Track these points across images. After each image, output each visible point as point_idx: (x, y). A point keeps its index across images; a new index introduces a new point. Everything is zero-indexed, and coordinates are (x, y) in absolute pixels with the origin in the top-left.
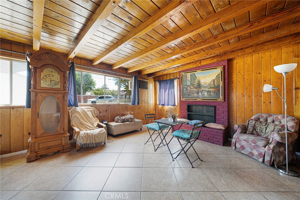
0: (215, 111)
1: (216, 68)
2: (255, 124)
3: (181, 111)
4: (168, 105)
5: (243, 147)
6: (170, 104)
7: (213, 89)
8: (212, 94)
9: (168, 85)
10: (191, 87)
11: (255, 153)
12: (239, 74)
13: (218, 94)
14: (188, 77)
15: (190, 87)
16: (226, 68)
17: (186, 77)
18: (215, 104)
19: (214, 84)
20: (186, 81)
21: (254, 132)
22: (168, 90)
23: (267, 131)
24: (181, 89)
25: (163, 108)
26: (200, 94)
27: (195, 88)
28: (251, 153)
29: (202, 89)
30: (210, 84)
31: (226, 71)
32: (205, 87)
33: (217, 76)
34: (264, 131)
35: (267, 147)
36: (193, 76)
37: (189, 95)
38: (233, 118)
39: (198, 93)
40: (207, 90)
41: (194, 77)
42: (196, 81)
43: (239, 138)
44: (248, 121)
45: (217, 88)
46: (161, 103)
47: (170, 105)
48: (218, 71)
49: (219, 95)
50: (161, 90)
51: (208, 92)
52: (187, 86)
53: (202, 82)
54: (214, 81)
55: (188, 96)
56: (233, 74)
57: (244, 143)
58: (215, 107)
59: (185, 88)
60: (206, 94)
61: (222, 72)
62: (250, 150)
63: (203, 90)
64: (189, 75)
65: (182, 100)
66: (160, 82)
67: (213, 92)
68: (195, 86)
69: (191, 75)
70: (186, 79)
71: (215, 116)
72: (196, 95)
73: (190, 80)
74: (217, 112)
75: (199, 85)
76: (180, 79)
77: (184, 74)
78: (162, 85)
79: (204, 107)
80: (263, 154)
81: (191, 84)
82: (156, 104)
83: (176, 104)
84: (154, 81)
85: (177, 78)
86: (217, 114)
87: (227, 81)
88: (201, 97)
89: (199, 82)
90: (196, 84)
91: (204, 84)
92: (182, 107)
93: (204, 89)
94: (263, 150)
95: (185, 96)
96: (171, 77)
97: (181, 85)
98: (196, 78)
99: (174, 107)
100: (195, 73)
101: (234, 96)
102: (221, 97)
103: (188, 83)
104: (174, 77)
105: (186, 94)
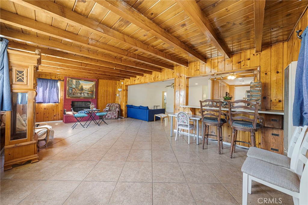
1: (93, 81)
2: (109, 108)
3: (66, 107)
4: (49, 102)
5: (108, 117)
7: (90, 92)
8: (90, 95)
9: (49, 84)
10: (76, 89)
11: (113, 116)
12: (101, 86)
13: (93, 95)
14: (74, 82)
16: (97, 82)
17: (72, 81)
19: (91, 90)
20: (72, 85)
22: (48, 89)
24: (67, 89)
25: (39, 106)
26: (82, 94)
27: (80, 90)
28: (112, 117)
29: (84, 91)
30: (88, 89)
31: (97, 84)
32: (86, 90)
33: (92, 86)
34: (112, 109)
35: (116, 113)
36: (78, 82)
37: (74, 94)
38: (98, 107)
39: (81, 94)
40: (87, 92)
41: (78, 84)
42: (80, 86)
45: (92, 92)
47: (51, 102)
48: (93, 83)
51: (87, 93)
52: (72, 88)
53: (84, 87)
54: (91, 88)
55: (72, 96)
56: (99, 86)
57: (109, 115)
59: (71, 89)
60: (86, 95)
61: (95, 84)
62: (111, 116)
64: (74, 81)
65: (67, 98)
68: (79, 89)
69: (76, 81)
70: (72, 82)
72: (79, 95)
73: (75, 84)
75: (82, 89)
76: (66, 82)
77: (70, 79)
78: (39, 83)
79: (83, 103)
81: (76, 87)
83: (59, 101)
85: (60, 80)
87: (97, 89)
88: (83, 96)
89: (82, 87)
90: (80, 87)
92: (66, 104)
93: (85, 92)
94: (115, 115)
95: (70, 96)
96: (53, 78)
97: (67, 87)
98: (80, 84)
99: (56, 105)
100: (80, 81)
101: (99, 96)
102: (94, 97)
103: (74, 86)
104: (57, 79)
105: (71, 94)
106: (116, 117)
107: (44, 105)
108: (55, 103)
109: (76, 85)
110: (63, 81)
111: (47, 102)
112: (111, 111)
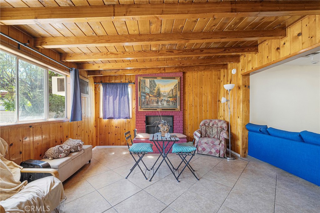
0: (173, 120)
1: (175, 78)
2: (206, 129)
3: (138, 124)
4: (119, 118)
5: (204, 149)
6: (121, 116)
7: (172, 99)
8: (171, 103)
9: (119, 90)
10: (151, 95)
11: (213, 151)
12: (190, 86)
13: (176, 103)
14: (147, 83)
15: (149, 95)
16: (182, 79)
17: (145, 82)
18: (173, 114)
19: (172, 94)
20: (145, 88)
21: (207, 135)
22: (118, 97)
23: (213, 133)
24: (139, 96)
25: (109, 122)
26: (160, 104)
27: (155, 96)
28: (211, 152)
29: (162, 98)
30: (169, 94)
31: (182, 82)
32: (164, 96)
33: (175, 86)
34: (211, 133)
35: (221, 144)
36: (152, 82)
37: (147, 104)
38: (186, 126)
39: (157, 102)
40: (166, 99)
41: (153, 85)
42: (156, 89)
43: (200, 142)
44: (200, 127)
45: (175, 97)
46: (107, 116)
47: (122, 118)
48: (176, 81)
49: (177, 105)
50: (107, 97)
51: (168, 101)
52: (145, 93)
53: (162, 90)
54: (172, 90)
55: (146, 106)
56: (185, 85)
57: (204, 146)
58: (173, 117)
59: (144, 96)
60: (165, 103)
61: (179, 82)
62: (209, 150)
63: (163, 100)
64: (148, 81)
65: (139, 110)
66: (105, 84)
67: (171, 101)
68: (155, 94)
69: (150, 82)
70: (145, 85)
71: (173, 126)
72: (155, 104)
73: (149, 87)
74: (174, 122)
75: (159, 94)
76: (137, 84)
77: (142, 79)
78: (109, 90)
80: (219, 150)
81: (151, 92)
82: (97, 118)
83: (131, 116)
84: (94, 83)
85: (131, 83)
86: (175, 124)
87: (182, 92)
88: (160, 107)
89: (159, 90)
90: (155, 91)
91: (164, 93)
92: (139, 120)
93: (164, 98)
94: (218, 148)
95: (143, 106)
96: (123, 80)
97: (139, 92)
98: (156, 85)
99: (128, 121)
100: (155, 80)
101: (186, 106)
102: (178, 107)
103: (147, 91)
104: (127, 81)
105: (144, 103)
106: (222, 152)
107: (115, 122)
108: (126, 118)
109: (151, 87)
110: (134, 83)
111: (117, 117)
112: (209, 137)
